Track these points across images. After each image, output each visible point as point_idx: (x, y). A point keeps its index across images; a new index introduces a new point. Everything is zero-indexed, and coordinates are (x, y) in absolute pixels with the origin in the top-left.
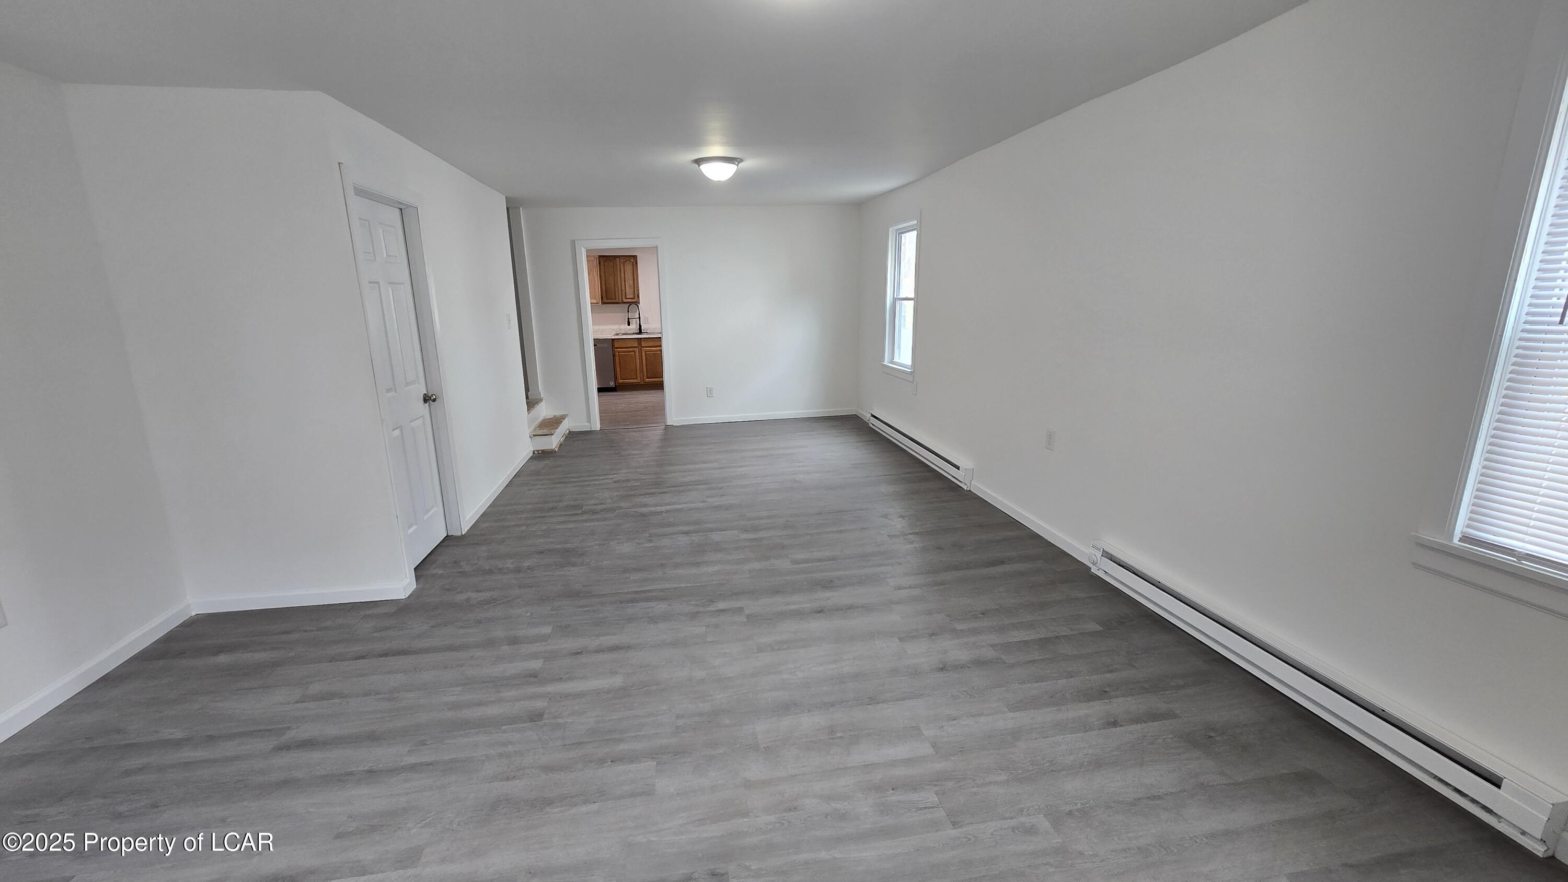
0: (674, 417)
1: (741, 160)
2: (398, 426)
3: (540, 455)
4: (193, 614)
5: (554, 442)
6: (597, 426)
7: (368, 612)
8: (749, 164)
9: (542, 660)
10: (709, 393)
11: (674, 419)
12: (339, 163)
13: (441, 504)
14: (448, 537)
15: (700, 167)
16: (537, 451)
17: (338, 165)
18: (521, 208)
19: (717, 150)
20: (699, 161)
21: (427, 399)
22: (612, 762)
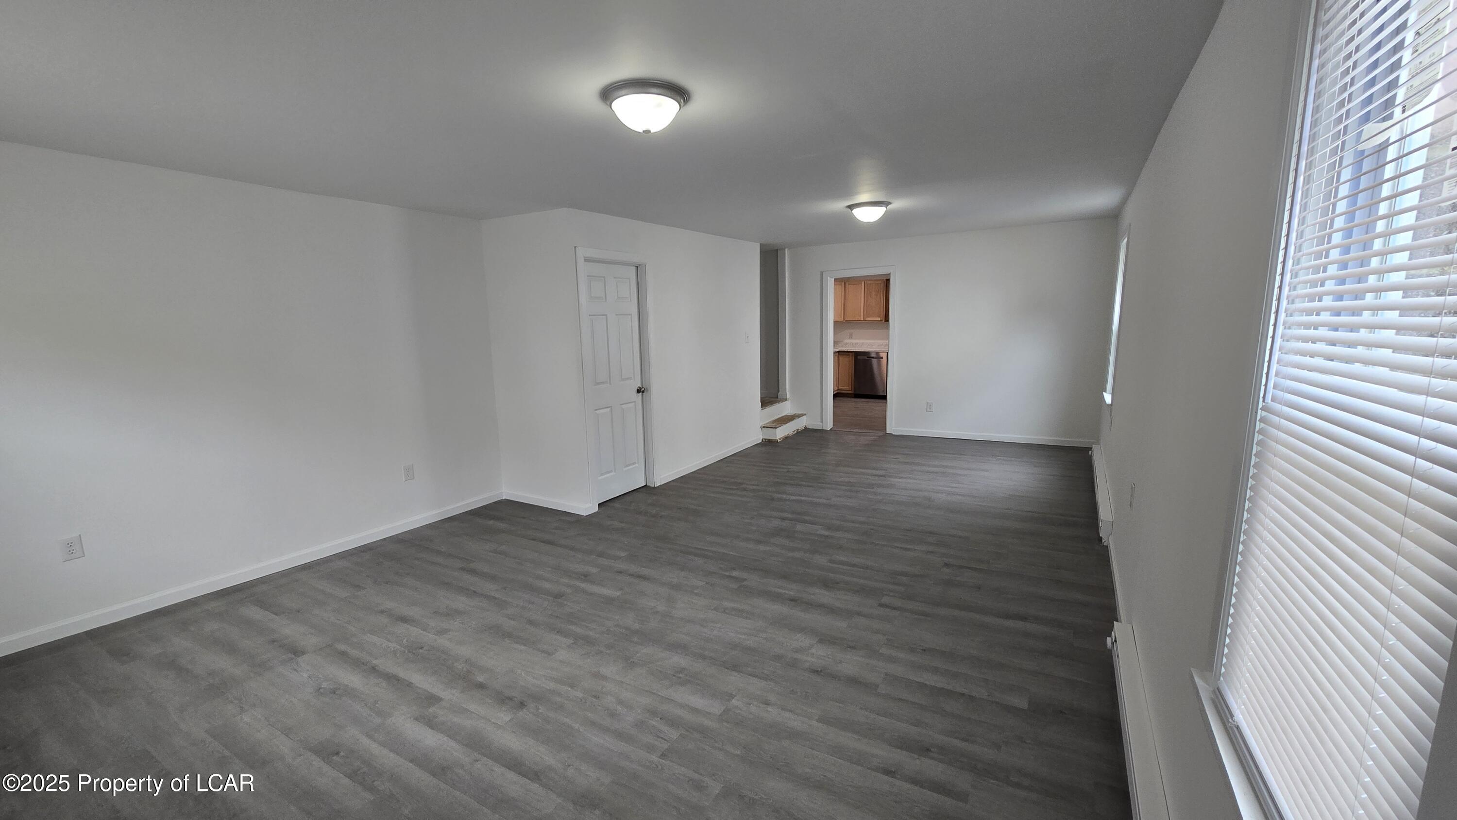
0: (893, 427)
1: (890, 203)
2: (609, 406)
3: (768, 443)
4: (504, 498)
5: (780, 433)
6: (829, 425)
7: (563, 518)
8: (898, 204)
9: (599, 569)
10: (929, 406)
11: (893, 428)
12: (575, 247)
13: (643, 460)
14: (646, 486)
15: (853, 211)
16: (765, 439)
17: (574, 248)
18: (786, 250)
19: (864, 197)
20: (851, 207)
21: (639, 391)
22: (557, 632)
